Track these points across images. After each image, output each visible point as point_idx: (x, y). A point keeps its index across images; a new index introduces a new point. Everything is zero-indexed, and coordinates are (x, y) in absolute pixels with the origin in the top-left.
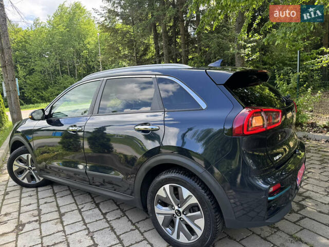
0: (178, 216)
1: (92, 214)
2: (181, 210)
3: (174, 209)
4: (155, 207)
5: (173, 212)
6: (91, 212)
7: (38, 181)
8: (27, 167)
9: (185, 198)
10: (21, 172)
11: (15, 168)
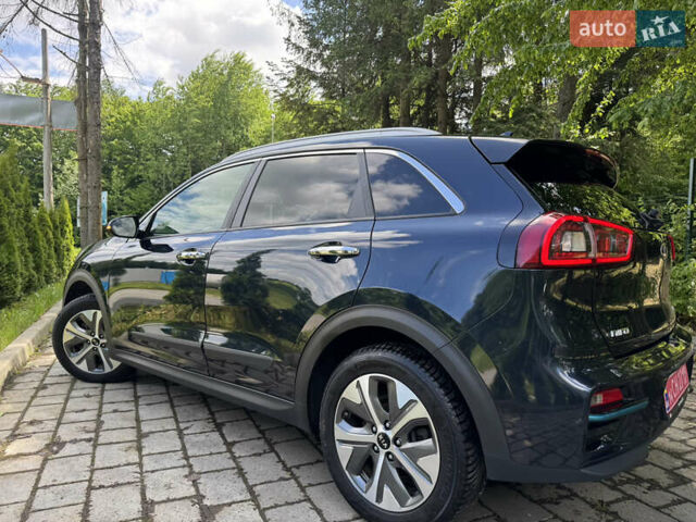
0: (383, 447)
1: (203, 442)
2: (391, 434)
3: (375, 433)
4: (336, 426)
5: (373, 439)
6: (203, 437)
7: (108, 369)
8: (91, 338)
9: (400, 407)
10: (77, 346)
11: (67, 337)
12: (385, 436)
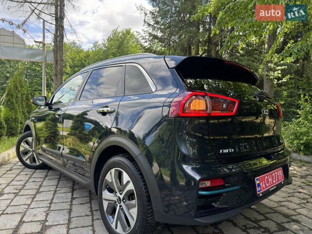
0: (119, 203)
1: (63, 197)
2: (121, 197)
3: (116, 196)
4: (103, 192)
5: (115, 199)
6: (64, 195)
7: (38, 164)
8: (31, 150)
9: (124, 184)
10: (26, 153)
11: (21, 149)
12: (119, 198)
